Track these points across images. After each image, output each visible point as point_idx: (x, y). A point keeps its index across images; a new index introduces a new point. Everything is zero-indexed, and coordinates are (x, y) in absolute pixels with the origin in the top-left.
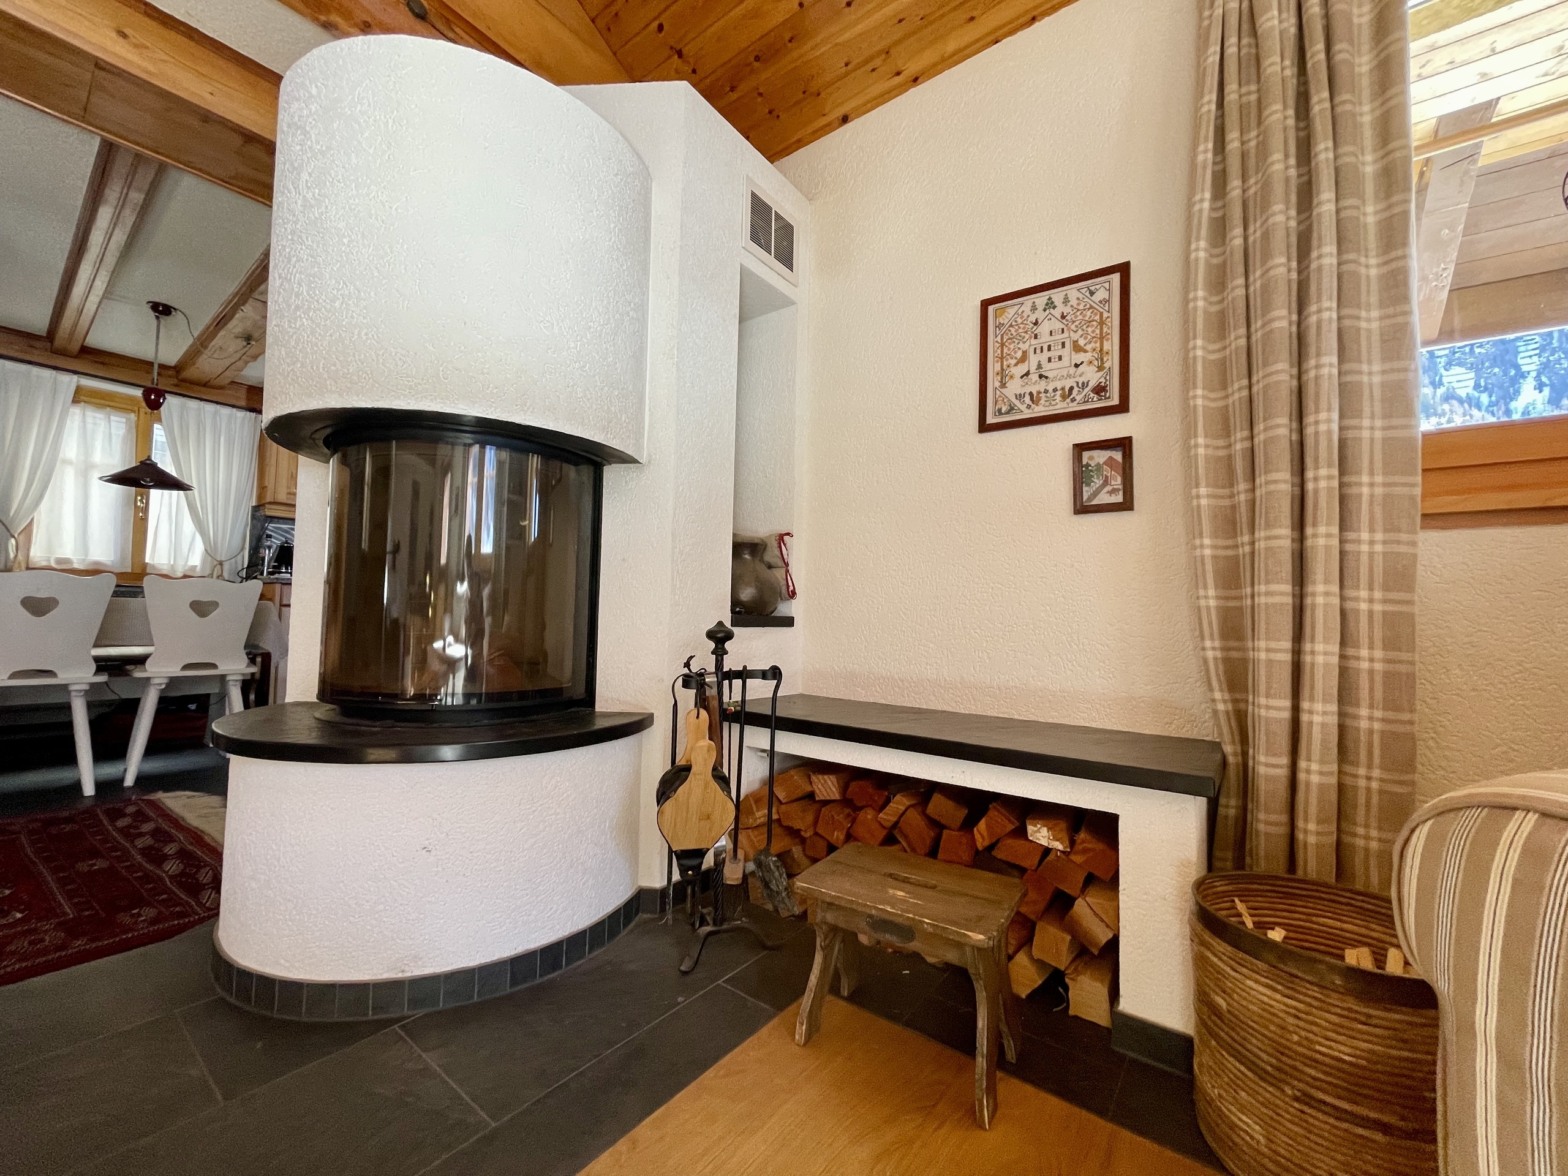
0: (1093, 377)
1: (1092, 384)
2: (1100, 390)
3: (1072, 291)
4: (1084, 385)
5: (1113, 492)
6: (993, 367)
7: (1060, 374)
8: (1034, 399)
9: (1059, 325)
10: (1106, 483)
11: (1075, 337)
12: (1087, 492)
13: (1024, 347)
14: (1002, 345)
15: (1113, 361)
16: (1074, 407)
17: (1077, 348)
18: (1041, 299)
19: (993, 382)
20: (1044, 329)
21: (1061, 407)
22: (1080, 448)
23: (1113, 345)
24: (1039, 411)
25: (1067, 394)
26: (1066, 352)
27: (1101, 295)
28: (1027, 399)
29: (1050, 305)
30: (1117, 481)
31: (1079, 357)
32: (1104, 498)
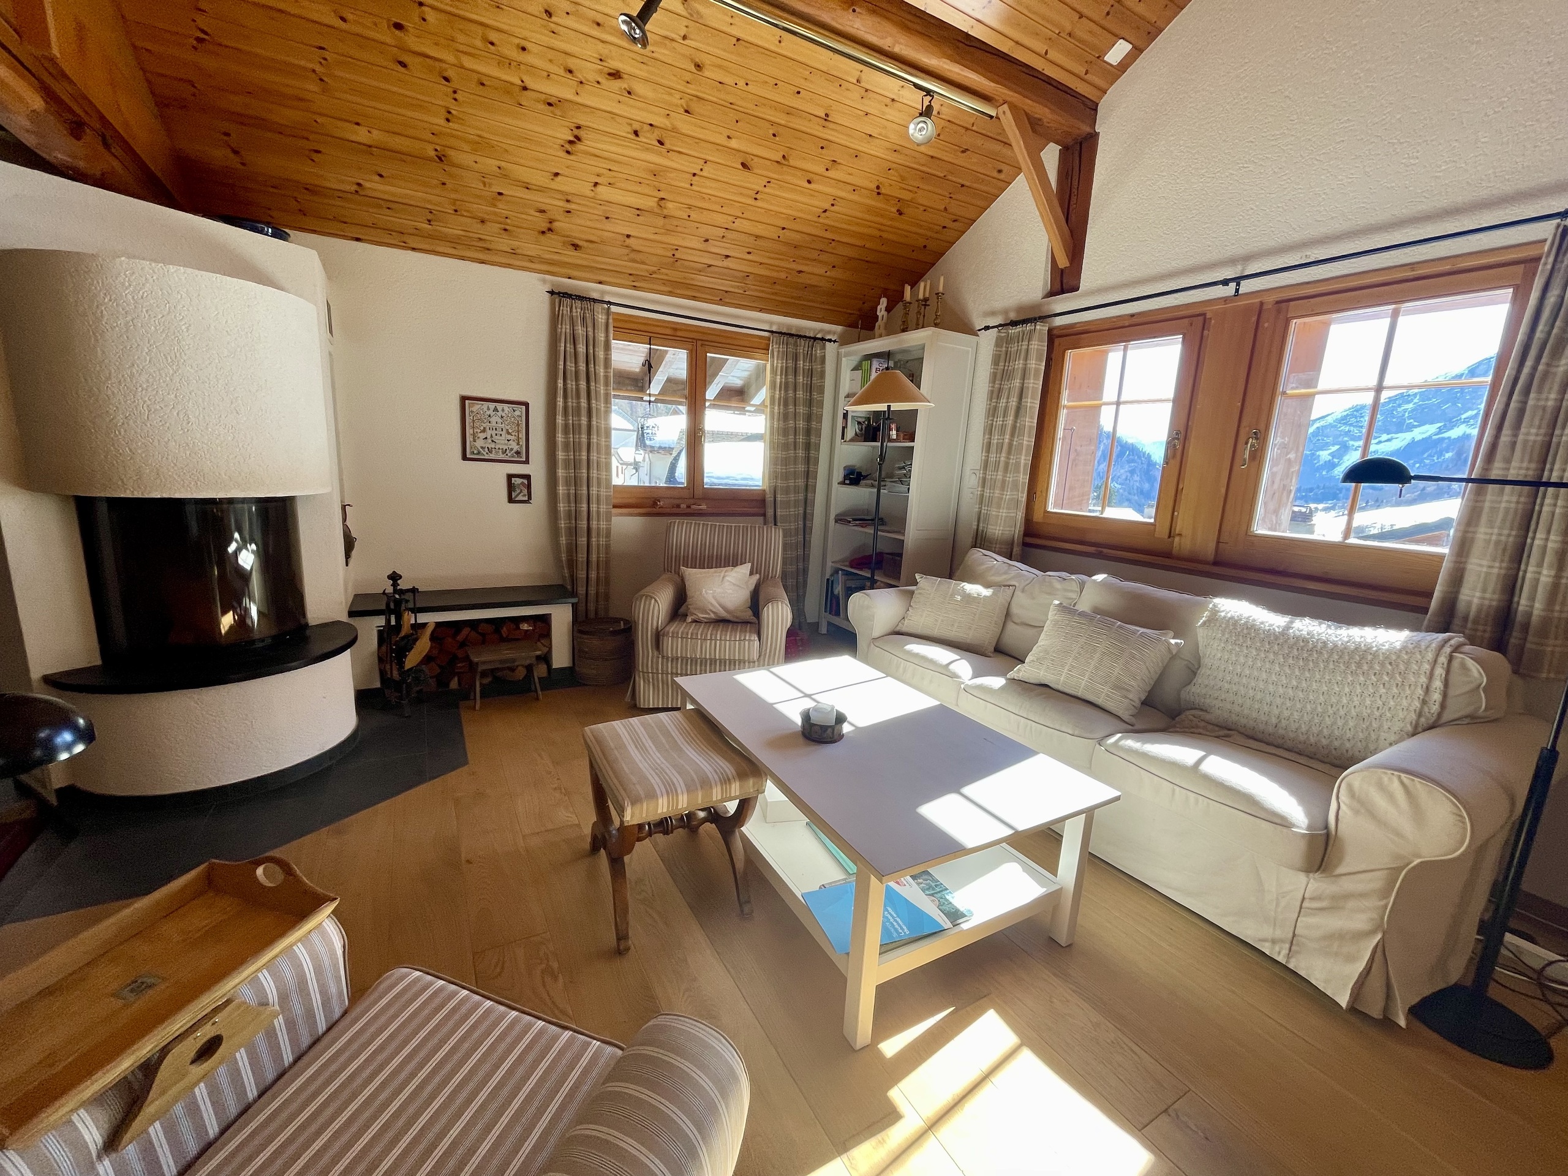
0: (516, 448)
1: (515, 450)
2: (518, 453)
3: (506, 406)
4: (512, 449)
5: (525, 495)
6: (469, 431)
7: (502, 442)
8: (490, 451)
9: (500, 420)
10: (521, 492)
11: (508, 427)
12: (514, 495)
13: (484, 425)
14: (473, 421)
15: (523, 442)
16: (507, 458)
17: (509, 433)
18: (492, 405)
19: (469, 439)
20: (493, 420)
21: (501, 456)
22: (510, 477)
23: (523, 435)
24: (492, 456)
25: (504, 452)
26: (503, 433)
27: (517, 413)
28: (486, 450)
29: (496, 410)
30: (525, 491)
31: (509, 437)
32: (520, 498)
